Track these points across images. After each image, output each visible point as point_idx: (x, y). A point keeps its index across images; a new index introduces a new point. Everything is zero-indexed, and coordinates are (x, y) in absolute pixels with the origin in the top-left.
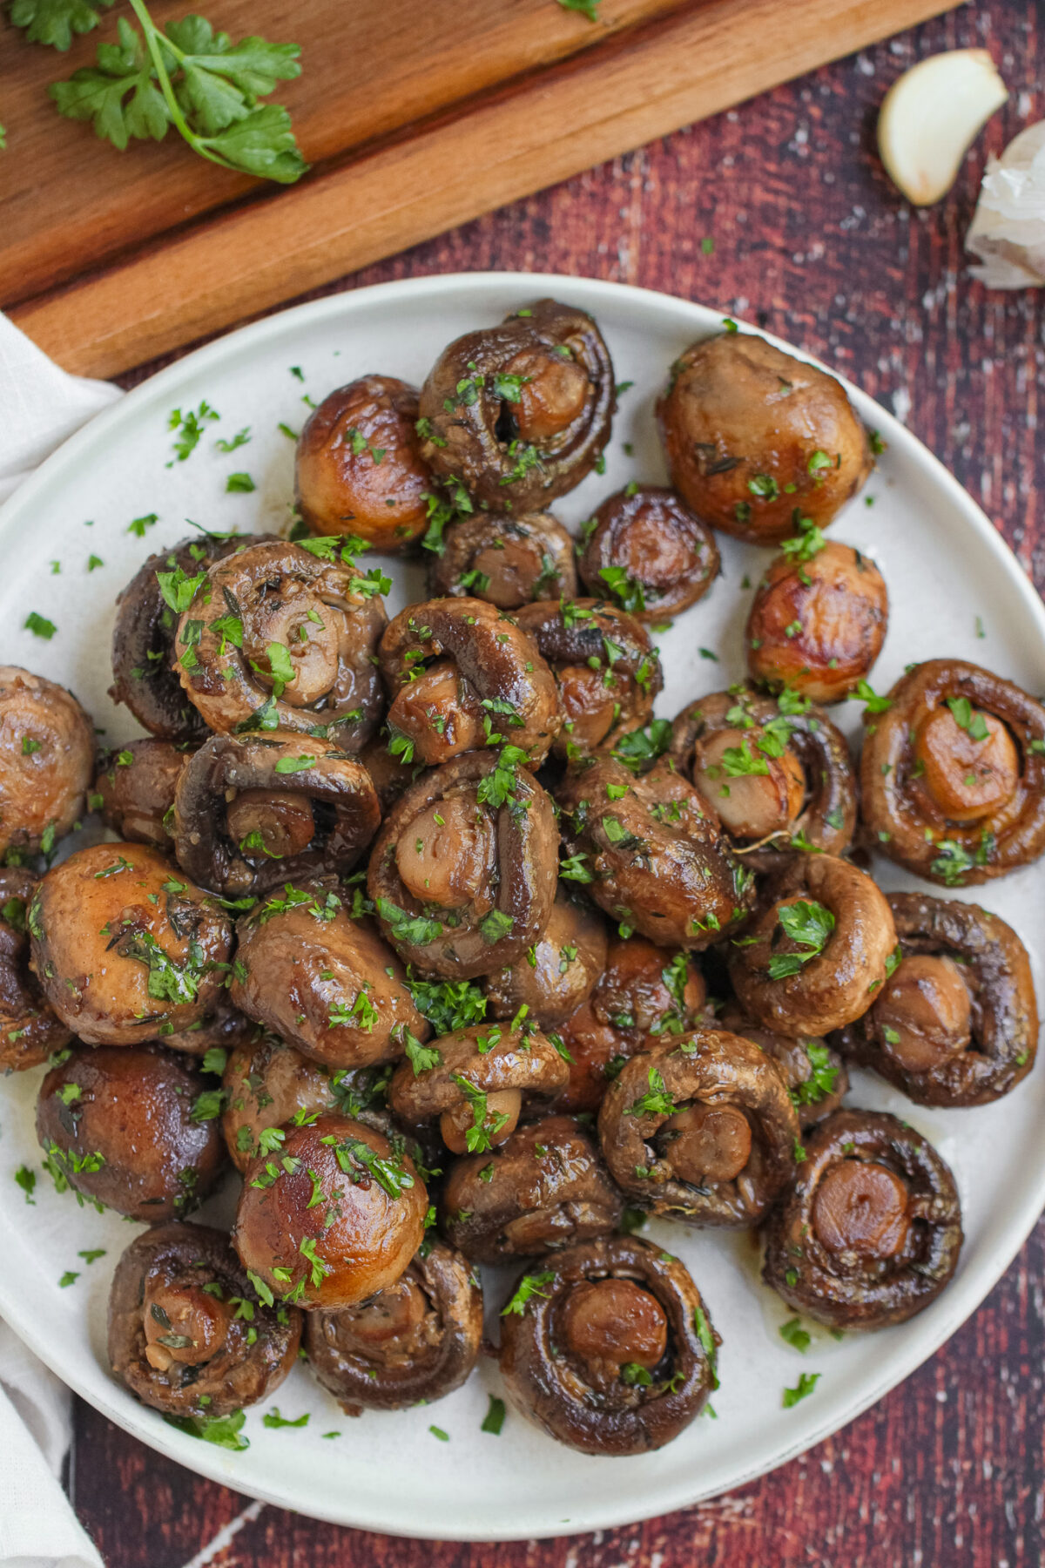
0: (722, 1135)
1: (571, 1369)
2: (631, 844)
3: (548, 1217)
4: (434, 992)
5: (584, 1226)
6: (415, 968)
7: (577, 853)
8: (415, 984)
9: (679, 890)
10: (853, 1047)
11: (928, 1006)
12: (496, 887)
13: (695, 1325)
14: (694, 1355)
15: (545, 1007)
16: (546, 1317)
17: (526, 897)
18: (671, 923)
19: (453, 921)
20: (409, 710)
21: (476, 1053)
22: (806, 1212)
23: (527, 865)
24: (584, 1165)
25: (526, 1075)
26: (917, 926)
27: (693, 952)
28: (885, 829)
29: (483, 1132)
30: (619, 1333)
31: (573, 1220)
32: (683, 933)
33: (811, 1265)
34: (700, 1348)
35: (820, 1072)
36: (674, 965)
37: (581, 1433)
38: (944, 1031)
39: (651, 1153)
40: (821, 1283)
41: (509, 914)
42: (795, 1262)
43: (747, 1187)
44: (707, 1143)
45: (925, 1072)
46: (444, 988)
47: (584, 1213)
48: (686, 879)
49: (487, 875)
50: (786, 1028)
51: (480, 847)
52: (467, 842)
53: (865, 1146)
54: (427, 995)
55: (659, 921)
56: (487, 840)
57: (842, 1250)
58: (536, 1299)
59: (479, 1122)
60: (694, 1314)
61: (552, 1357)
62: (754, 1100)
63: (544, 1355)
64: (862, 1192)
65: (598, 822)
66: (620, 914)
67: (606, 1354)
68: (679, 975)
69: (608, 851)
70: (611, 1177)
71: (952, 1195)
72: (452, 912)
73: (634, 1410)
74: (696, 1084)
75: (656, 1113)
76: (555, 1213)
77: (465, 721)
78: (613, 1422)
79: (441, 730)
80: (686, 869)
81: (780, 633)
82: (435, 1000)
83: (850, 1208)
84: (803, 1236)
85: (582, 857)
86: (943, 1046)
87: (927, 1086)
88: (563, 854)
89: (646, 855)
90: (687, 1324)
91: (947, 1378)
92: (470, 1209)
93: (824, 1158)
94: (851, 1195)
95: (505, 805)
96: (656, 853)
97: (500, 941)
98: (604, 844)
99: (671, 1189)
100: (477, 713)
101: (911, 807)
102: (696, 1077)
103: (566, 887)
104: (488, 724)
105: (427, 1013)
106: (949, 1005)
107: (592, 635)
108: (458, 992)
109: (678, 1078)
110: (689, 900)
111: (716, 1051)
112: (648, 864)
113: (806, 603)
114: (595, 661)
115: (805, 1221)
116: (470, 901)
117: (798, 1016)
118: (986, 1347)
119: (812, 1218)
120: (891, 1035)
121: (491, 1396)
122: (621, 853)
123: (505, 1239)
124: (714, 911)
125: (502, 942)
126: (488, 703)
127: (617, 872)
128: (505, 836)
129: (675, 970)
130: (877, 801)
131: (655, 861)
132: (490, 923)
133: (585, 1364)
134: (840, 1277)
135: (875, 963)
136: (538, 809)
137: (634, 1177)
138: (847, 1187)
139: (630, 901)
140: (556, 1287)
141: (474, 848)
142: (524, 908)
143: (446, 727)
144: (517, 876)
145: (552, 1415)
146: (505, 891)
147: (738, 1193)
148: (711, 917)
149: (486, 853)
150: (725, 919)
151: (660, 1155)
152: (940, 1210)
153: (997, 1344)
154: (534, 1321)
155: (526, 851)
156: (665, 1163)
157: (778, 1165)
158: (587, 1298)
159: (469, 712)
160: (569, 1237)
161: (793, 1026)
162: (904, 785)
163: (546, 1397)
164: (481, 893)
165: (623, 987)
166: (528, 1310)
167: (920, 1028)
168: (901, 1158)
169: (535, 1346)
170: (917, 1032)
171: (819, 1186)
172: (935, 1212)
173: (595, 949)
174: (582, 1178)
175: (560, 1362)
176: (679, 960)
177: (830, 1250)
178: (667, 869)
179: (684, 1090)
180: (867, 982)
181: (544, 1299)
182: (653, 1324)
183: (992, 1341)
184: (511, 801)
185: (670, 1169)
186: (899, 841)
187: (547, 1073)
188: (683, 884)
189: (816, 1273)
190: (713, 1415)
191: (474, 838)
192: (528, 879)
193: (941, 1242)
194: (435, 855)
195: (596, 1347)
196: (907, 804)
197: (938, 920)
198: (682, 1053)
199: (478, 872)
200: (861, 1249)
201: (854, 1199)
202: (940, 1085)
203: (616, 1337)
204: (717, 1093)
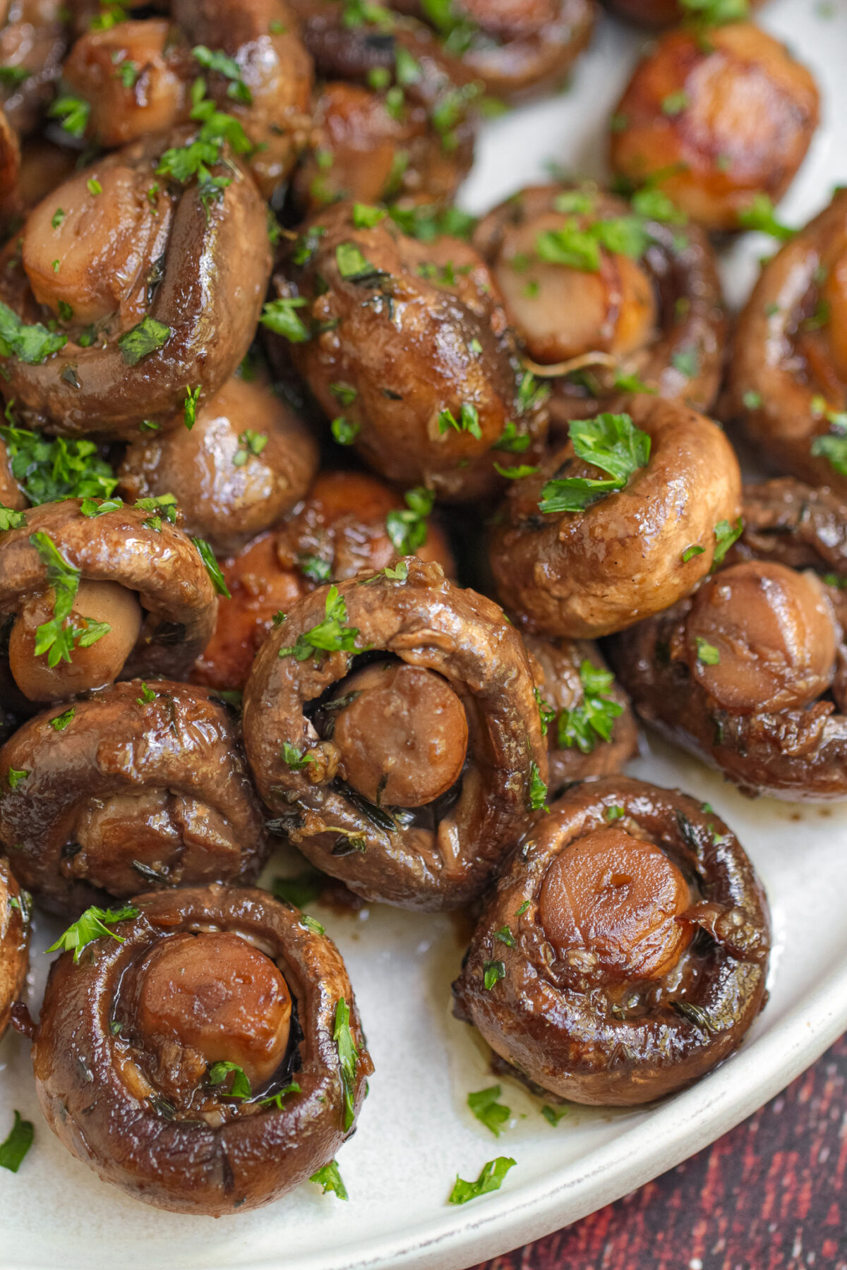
0: (420, 707)
1: (136, 1059)
2: (370, 280)
3: (143, 815)
4: (42, 451)
5: (194, 839)
6: (21, 406)
7: (292, 296)
8: (15, 432)
9: (427, 357)
10: (649, 678)
11: (771, 617)
12: (157, 287)
13: (333, 1024)
14: (324, 1065)
15: (200, 509)
16: (113, 973)
17: (196, 304)
18: (410, 416)
19: (86, 340)
20: (91, 59)
21: (79, 515)
22: (531, 884)
23: (206, 261)
24: (211, 733)
25: (145, 564)
26: (775, 517)
27: (439, 490)
28: (755, 387)
29: (64, 632)
30: (216, 1005)
31: (179, 825)
32: (425, 436)
33: (523, 961)
34: (337, 1058)
35: (596, 704)
36: (407, 507)
37: (129, 1149)
38: (788, 659)
39: (312, 733)
40: (533, 990)
41: (165, 324)
42: (502, 953)
43: (452, 836)
44: (396, 715)
45: (747, 712)
46: (56, 448)
47: (199, 820)
48: (441, 342)
49: (146, 269)
50: (552, 607)
51: (144, 233)
52: (127, 222)
53: (641, 820)
54: (31, 457)
55: (392, 408)
56: (158, 222)
57: (575, 946)
58: (104, 942)
59: (60, 616)
60: (336, 1006)
61: (111, 1038)
62: (480, 676)
63: (97, 1021)
64: (621, 870)
65: (331, 253)
66: (339, 400)
67: (189, 1037)
68: (413, 526)
69: (338, 291)
70: (249, 772)
71: (759, 918)
72: (88, 328)
73: (216, 1131)
74: (396, 622)
75: (326, 655)
76: (157, 810)
77: (167, 84)
78: (178, 1140)
79: (128, 81)
80: (446, 328)
81: (655, 109)
82: (41, 466)
83: (599, 891)
84: (520, 917)
85: (299, 302)
86: (782, 678)
87: (748, 734)
88: (272, 295)
89: (389, 296)
90: (322, 1021)
91: (710, 1240)
92: (26, 766)
93: (577, 821)
94: (603, 872)
95: (194, 179)
96: (404, 298)
97: (144, 358)
98: (332, 279)
99: (334, 804)
100: (189, 72)
101: (800, 372)
102: (397, 611)
103: (265, 341)
104: (199, 89)
105: (25, 482)
106: (801, 626)
107: (380, 42)
108: (74, 452)
109: (370, 610)
110: (440, 377)
111: (435, 585)
112: (389, 313)
113: (701, 78)
114: (379, 77)
115: (527, 896)
116: (116, 304)
117: (572, 583)
118: (777, 1204)
119: (539, 896)
120: (707, 652)
121: (17, 1113)
122: (353, 292)
123: (77, 847)
124: (475, 404)
125: (145, 362)
126: (202, 53)
127: (343, 318)
128: (184, 219)
129: (409, 516)
130: (752, 352)
131: (400, 308)
132: (136, 335)
133: (157, 1051)
134: (564, 987)
135: (699, 516)
136: (241, 198)
137: (281, 764)
138: (601, 859)
139: (356, 372)
140: (138, 933)
141: (136, 229)
142: (190, 319)
143: (138, 78)
144: (192, 272)
145: (88, 1112)
146: (168, 292)
147: (437, 844)
148: (470, 411)
149: (152, 240)
150: (492, 432)
151: (324, 737)
152: (735, 929)
153: (794, 1203)
154: (96, 974)
155: (210, 241)
156: (328, 748)
157: (503, 799)
158: (177, 950)
159: (175, 69)
160: (173, 863)
161: (562, 601)
162: (795, 339)
163: (86, 1084)
164: (133, 295)
165: (326, 525)
166: (88, 956)
167: (752, 649)
168: (692, 846)
169: (88, 1008)
170: (746, 652)
171: (558, 854)
172: (726, 928)
173: (294, 457)
174: (203, 753)
175: (122, 1047)
176: (415, 499)
177: (557, 943)
178: (417, 324)
179: (376, 630)
180: (683, 543)
181: (117, 944)
182: (268, 997)
183: (787, 1198)
184: (204, 175)
185: (334, 754)
186: (773, 409)
187: (176, 572)
188: (435, 348)
189: (531, 972)
190: (341, 1192)
191: (139, 218)
192: (205, 281)
193: (731, 983)
194: (78, 233)
195: (176, 1021)
196: (796, 364)
197: (807, 515)
198: (385, 578)
199: (133, 262)
200: (605, 953)
201: (607, 878)
202: (766, 733)
203: (208, 1009)
204: (426, 646)
